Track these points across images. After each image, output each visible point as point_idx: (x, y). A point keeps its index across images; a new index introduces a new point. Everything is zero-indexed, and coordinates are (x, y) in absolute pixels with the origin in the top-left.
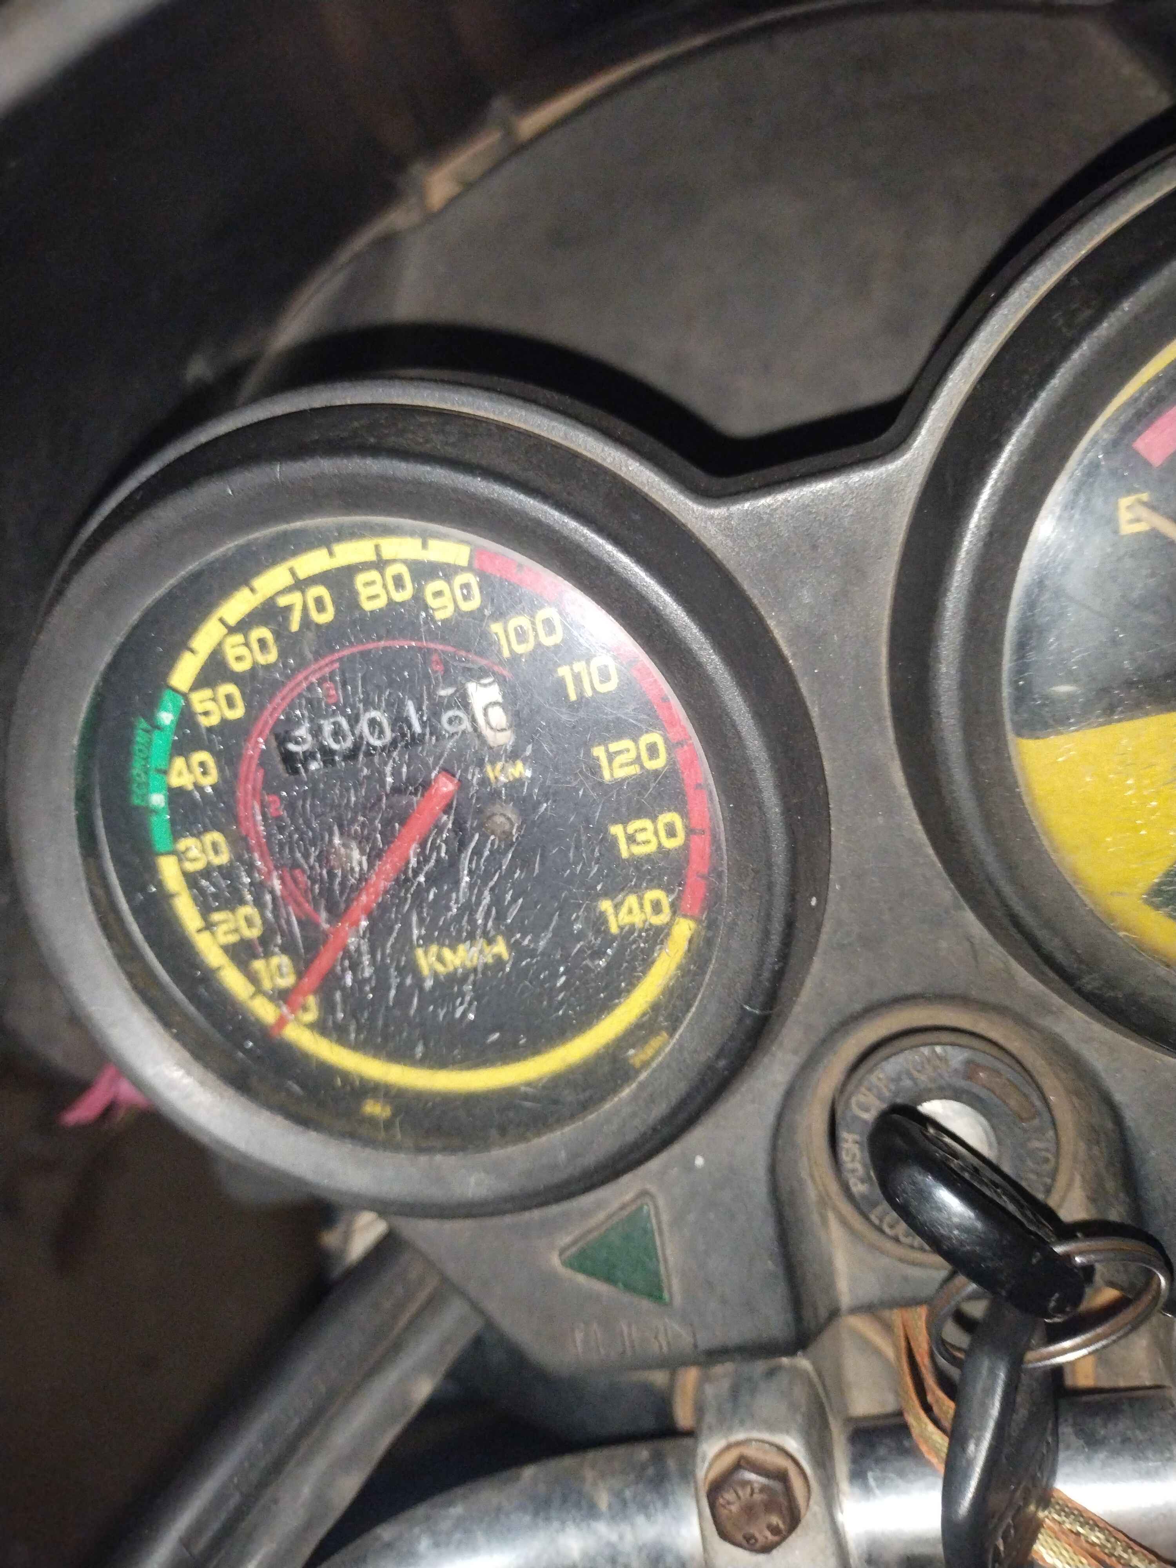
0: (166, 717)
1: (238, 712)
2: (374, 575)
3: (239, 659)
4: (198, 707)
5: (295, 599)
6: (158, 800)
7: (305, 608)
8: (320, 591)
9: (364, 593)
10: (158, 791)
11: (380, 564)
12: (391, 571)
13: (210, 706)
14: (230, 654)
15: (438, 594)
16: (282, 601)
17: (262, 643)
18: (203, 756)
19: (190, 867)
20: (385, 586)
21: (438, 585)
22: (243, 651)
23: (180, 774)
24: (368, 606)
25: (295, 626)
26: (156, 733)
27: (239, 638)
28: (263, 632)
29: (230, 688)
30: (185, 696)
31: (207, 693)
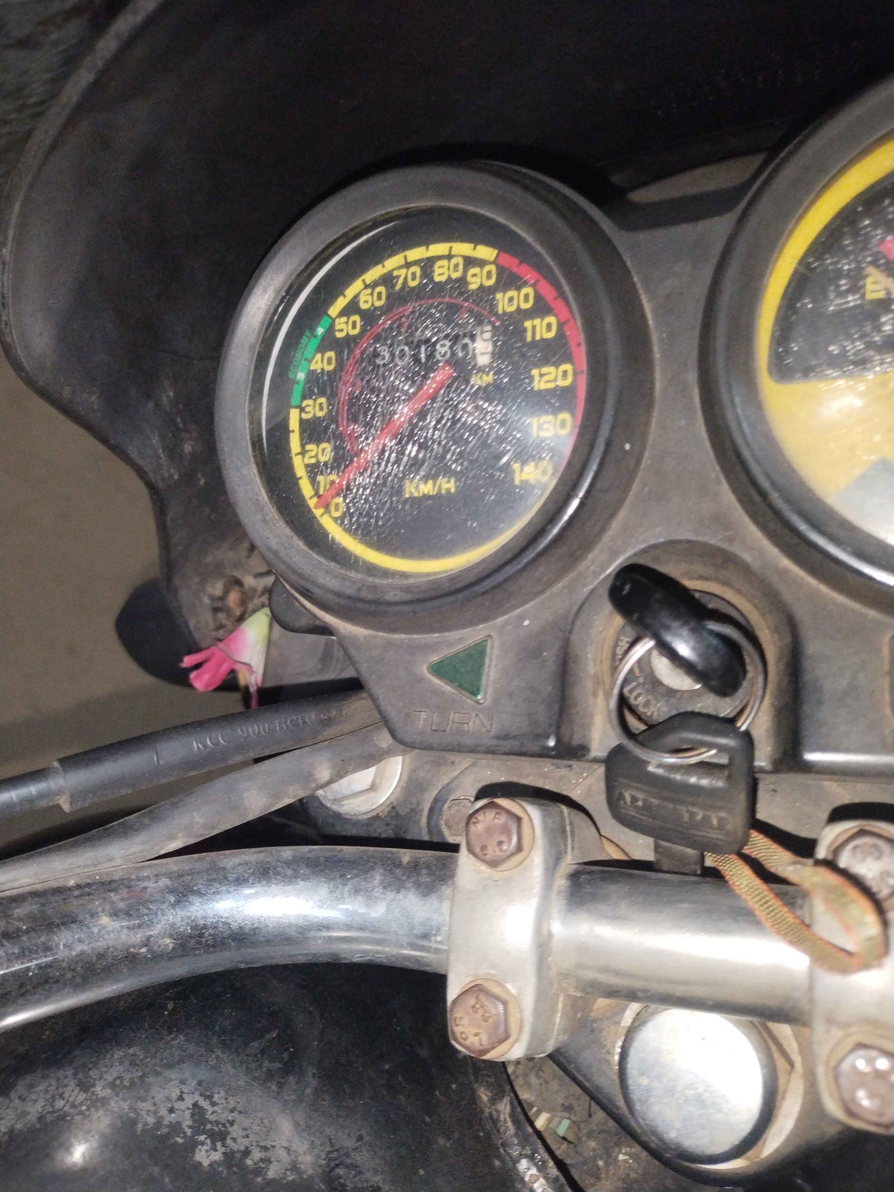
0: (320, 331)
1: (357, 331)
2: (445, 262)
3: (366, 302)
4: (337, 327)
5: (403, 272)
6: (301, 376)
7: (406, 279)
8: (417, 269)
9: (437, 271)
10: (302, 371)
11: (449, 257)
12: (454, 261)
13: (344, 326)
14: (362, 298)
15: (474, 275)
16: (395, 273)
17: (380, 294)
18: (331, 354)
19: (304, 416)
20: (449, 269)
21: (476, 270)
22: (369, 298)
23: (317, 363)
24: (437, 279)
25: (398, 287)
26: (312, 339)
27: (369, 291)
28: (381, 289)
29: (356, 318)
30: (333, 320)
31: (344, 319)
